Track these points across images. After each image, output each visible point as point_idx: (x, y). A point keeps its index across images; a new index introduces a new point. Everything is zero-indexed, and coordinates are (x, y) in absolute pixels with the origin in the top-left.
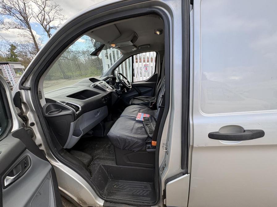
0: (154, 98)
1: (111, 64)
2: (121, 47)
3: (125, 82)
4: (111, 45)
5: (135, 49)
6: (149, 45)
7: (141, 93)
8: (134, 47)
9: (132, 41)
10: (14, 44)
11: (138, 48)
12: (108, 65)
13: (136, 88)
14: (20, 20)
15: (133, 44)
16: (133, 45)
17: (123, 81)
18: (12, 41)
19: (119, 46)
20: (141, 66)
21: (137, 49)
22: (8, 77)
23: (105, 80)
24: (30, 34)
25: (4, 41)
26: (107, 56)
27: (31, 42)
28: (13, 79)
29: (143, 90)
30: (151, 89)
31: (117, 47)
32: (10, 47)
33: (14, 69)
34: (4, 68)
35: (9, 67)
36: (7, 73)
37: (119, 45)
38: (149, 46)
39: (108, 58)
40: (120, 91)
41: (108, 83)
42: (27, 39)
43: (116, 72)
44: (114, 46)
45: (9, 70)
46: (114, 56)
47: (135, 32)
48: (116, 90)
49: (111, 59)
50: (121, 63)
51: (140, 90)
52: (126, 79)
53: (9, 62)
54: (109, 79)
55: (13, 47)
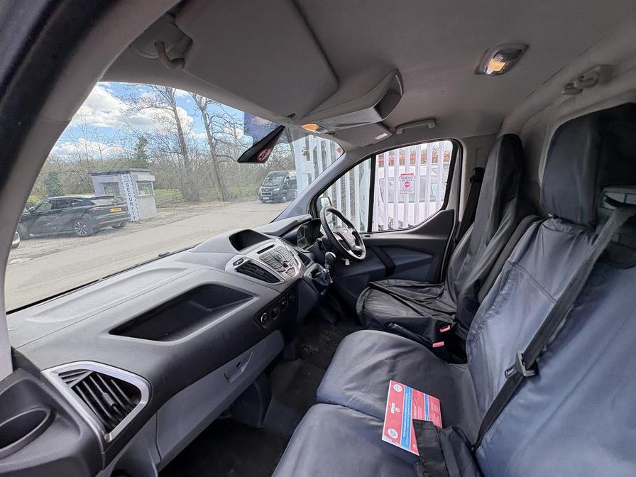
0: (439, 291)
1: (317, 174)
2: (338, 131)
3: (344, 240)
4: (302, 126)
5: (385, 135)
6: (434, 119)
7: (395, 266)
8: (381, 129)
9: (378, 108)
10: (145, 136)
11: (394, 133)
12: (309, 174)
13: (378, 251)
14: (161, 91)
15: (380, 120)
16: (381, 123)
17: (338, 238)
18: (142, 130)
19: (333, 129)
20: (391, 175)
21: (391, 134)
22: (127, 197)
23: (282, 234)
24: (174, 115)
25: (131, 131)
26: (307, 154)
27: (172, 130)
28: (133, 201)
29: (400, 260)
30: (428, 256)
31: (326, 131)
32: (138, 141)
33: (137, 182)
34: (123, 181)
35: (130, 178)
36: (126, 190)
37: (332, 123)
38: (431, 125)
39: (308, 159)
40: (326, 275)
41: (292, 241)
42: (166, 125)
43: (323, 201)
44: (312, 128)
45: (130, 183)
46: (324, 153)
47: (397, 72)
48: (314, 273)
49: (316, 163)
50: (341, 175)
51: (392, 257)
52: (350, 225)
53: (131, 169)
54: (296, 230)
55: (143, 141)
